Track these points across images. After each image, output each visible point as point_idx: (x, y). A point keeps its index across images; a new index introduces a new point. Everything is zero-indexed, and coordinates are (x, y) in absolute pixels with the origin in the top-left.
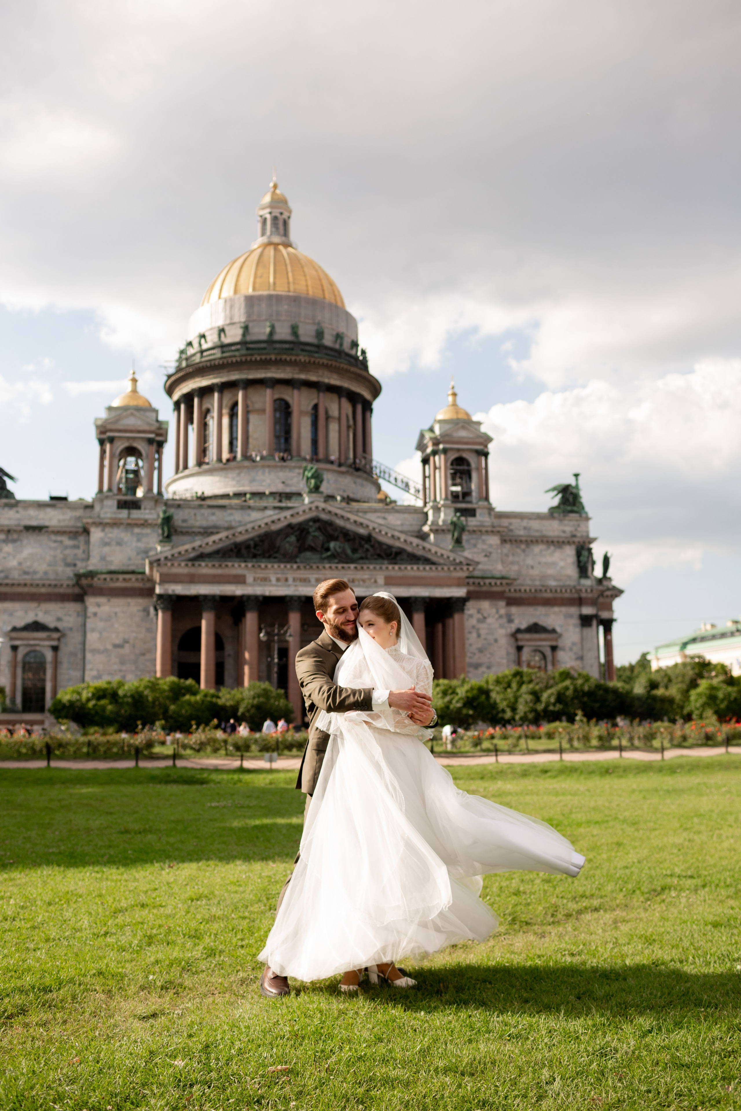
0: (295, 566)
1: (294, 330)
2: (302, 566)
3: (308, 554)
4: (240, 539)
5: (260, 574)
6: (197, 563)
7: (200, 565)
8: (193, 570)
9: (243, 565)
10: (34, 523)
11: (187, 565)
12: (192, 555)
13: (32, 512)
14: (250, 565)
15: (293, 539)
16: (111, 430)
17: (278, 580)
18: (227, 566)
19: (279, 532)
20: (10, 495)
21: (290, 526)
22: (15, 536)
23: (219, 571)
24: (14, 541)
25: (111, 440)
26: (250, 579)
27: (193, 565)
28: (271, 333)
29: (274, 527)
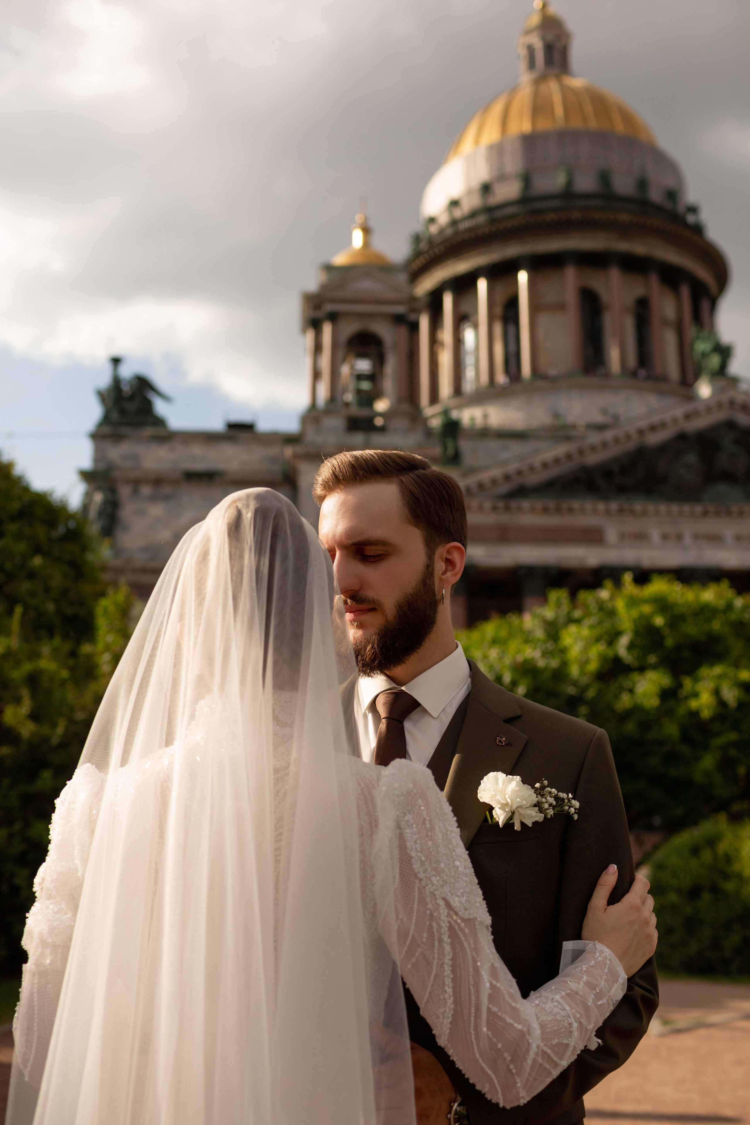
0: (699, 509)
1: (605, 178)
2: (711, 508)
3: (722, 488)
4: (592, 459)
5: (632, 525)
6: (514, 504)
7: (520, 509)
8: (504, 518)
9: (601, 506)
10: (199, 466)
11: (495, 509)
12: (504, 488)
13: (197, 450)
14: (614, 506)
15: (692, 458)
16: (333, 301)
17: (665, 537)
18: (570, 510)
19: (663, 448)
20: (159, 422)
21: (682, 437)
22: (167, 489)
23: (554, 521)
24: (167, 498)
25: (333, 317)
26: (612, 535)
27: (507, 508)
28: (570, 183)
29: (654, 439)
